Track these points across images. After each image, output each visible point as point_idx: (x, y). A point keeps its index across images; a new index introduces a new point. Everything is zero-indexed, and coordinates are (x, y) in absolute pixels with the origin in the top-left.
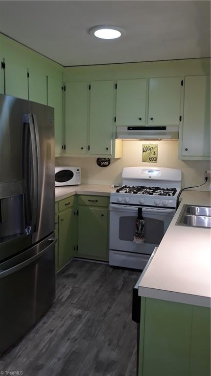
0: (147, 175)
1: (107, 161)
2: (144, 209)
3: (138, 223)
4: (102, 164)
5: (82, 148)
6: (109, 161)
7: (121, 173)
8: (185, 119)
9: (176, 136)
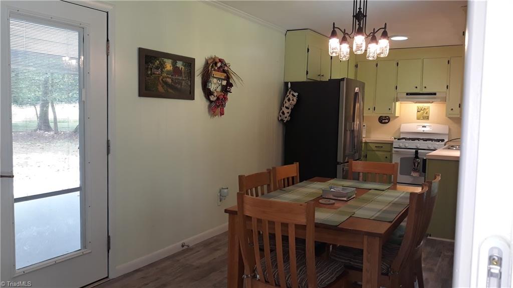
0: (421, 129)
1: (387, 119)
2: (419, 151)
3: (415, 161)
4: (383, 121)
5: (369, 109)
6: (389, 120)
7: (400, 129)
8: (451, 87)
9: (444, 100)
